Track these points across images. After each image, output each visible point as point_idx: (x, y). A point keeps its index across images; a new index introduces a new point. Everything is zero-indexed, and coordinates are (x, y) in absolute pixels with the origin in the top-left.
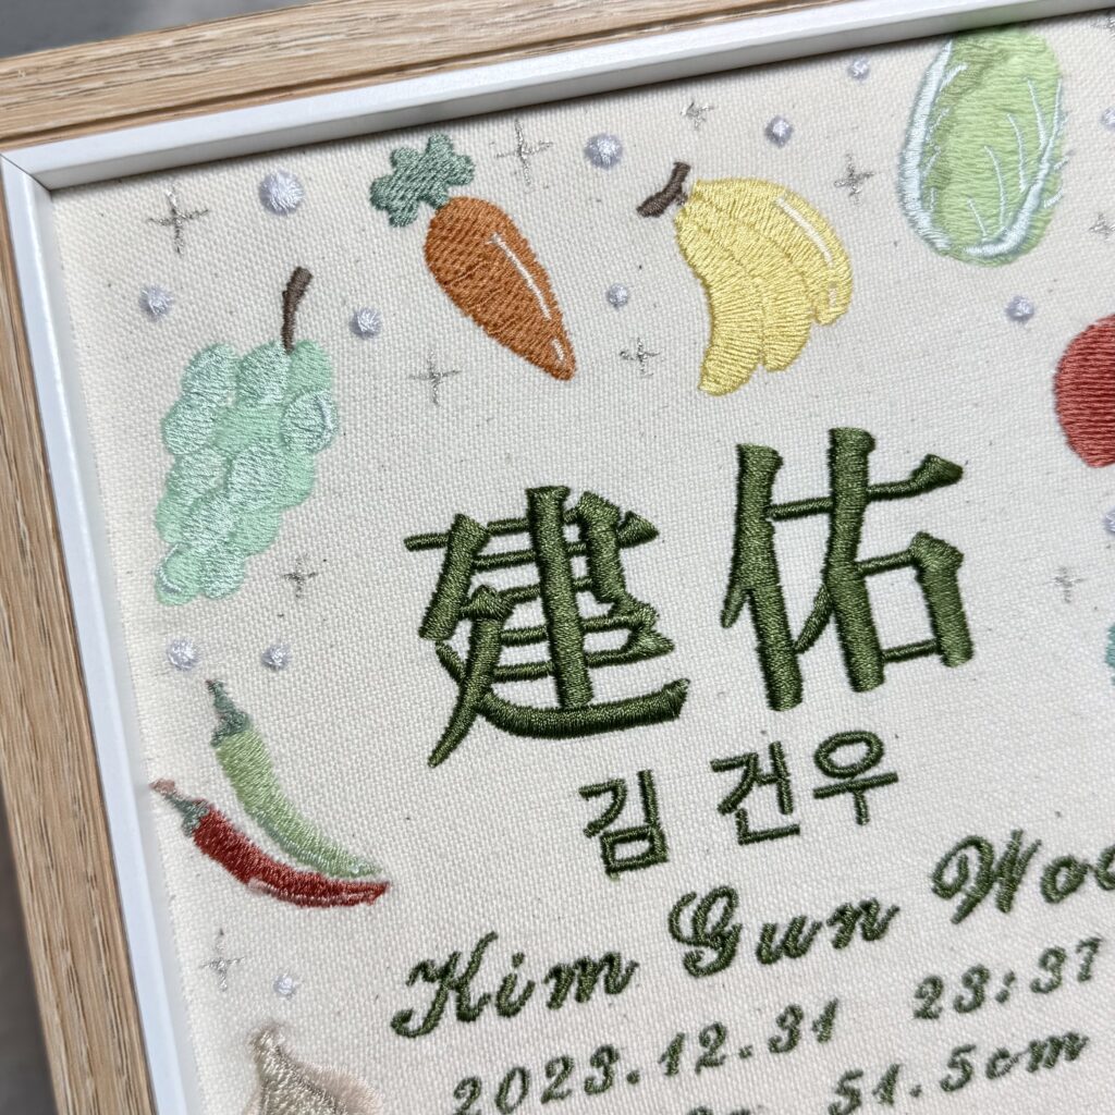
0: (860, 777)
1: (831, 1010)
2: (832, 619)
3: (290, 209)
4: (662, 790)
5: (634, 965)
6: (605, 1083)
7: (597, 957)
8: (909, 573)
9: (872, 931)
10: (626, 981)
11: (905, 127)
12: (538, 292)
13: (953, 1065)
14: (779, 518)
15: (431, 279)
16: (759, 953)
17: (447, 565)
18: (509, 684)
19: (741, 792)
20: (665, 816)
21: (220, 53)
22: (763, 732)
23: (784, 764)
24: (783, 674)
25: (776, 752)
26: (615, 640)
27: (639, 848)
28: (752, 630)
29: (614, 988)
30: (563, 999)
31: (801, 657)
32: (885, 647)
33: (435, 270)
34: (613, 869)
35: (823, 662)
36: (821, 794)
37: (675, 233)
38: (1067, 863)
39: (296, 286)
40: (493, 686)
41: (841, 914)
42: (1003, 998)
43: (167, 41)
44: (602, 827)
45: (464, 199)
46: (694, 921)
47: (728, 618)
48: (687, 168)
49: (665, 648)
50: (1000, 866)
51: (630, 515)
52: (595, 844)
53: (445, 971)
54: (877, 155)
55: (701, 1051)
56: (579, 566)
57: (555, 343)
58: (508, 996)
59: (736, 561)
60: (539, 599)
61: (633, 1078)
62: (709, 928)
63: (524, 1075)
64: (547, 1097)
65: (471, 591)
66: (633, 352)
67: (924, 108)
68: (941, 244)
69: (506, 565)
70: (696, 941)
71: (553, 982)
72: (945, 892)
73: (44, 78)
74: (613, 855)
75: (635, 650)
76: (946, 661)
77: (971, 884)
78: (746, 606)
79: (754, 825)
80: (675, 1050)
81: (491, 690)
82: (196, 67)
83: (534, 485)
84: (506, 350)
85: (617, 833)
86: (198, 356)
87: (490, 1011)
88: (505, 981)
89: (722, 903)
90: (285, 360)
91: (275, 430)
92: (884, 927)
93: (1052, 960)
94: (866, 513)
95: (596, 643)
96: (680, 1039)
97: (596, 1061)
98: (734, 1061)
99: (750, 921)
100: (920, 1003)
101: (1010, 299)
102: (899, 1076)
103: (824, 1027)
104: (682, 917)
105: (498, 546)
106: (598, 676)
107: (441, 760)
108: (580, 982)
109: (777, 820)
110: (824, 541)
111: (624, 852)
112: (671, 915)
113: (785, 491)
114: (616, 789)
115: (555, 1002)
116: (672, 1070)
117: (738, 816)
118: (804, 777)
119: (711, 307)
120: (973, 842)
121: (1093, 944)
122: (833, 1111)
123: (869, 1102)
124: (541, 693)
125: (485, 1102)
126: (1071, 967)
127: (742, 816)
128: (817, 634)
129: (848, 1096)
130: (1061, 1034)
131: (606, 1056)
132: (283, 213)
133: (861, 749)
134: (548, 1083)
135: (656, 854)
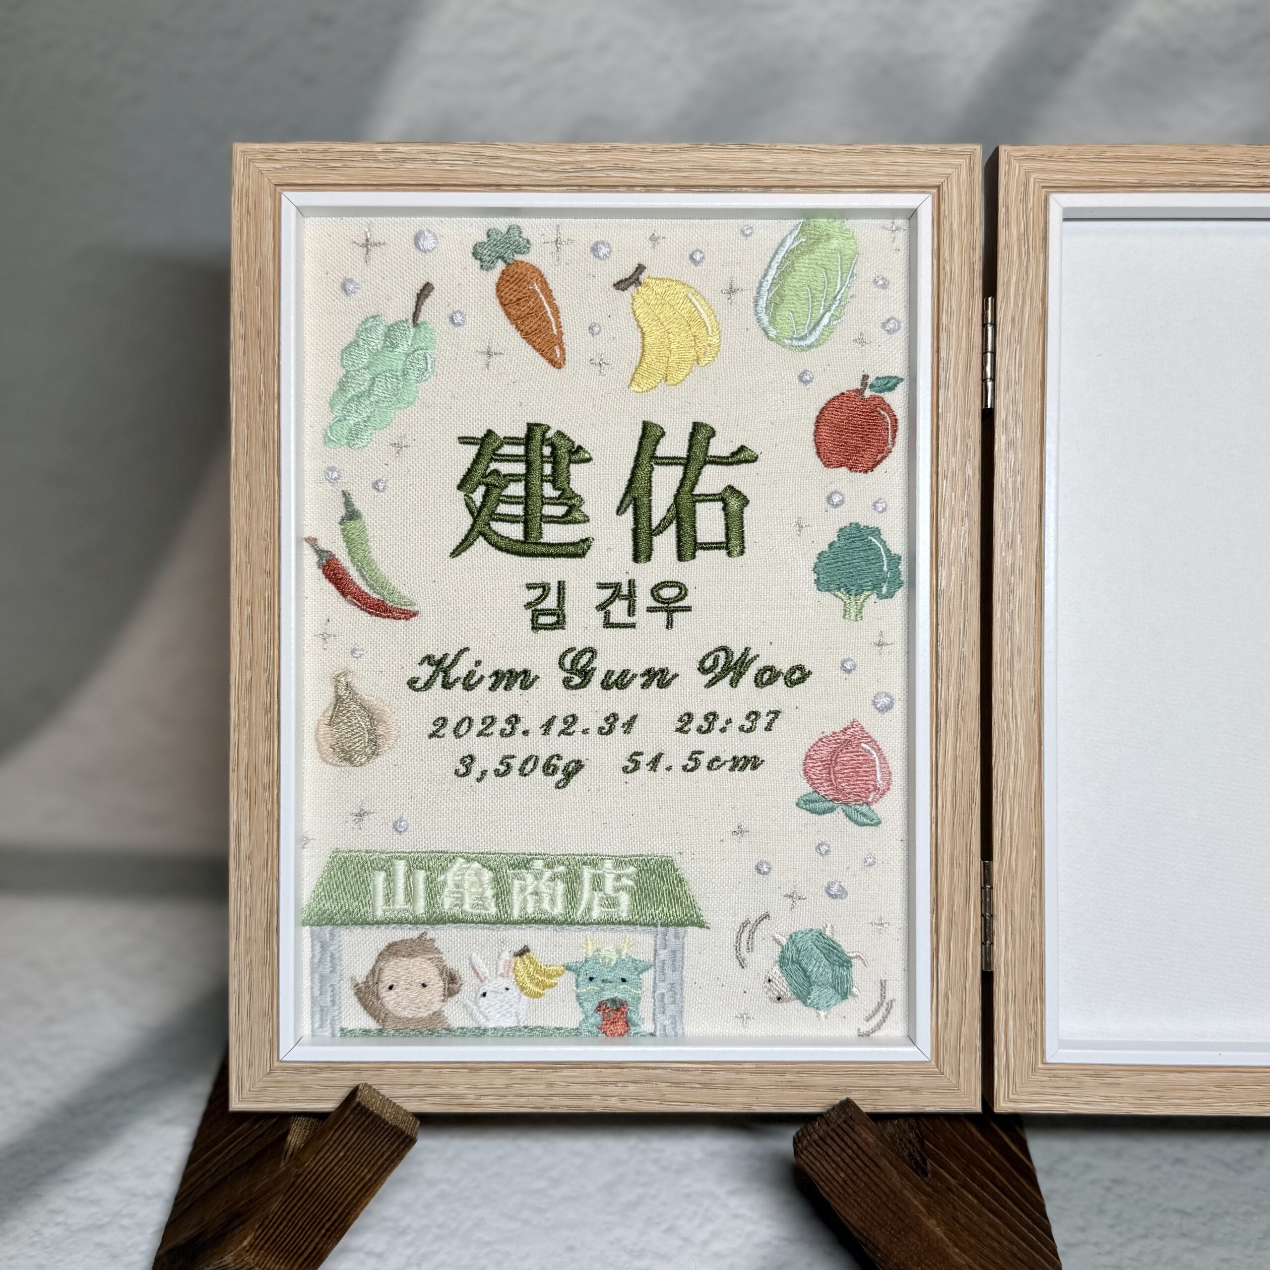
0: (672, 605)
1: (634, 718)
2: (675, 522)
3: (429, 250)
4: (569, 592)
5: (537, 677)
6: (511, 732)
7: (519, 669)
8: (720, 505)
9: (662, 684)
10: (532, 684)
11: (766, 267)
12: (552, 319)
13: (691, 759)
14: (657, 464)
15: (497, 301)
16: (602, 683)
17: (479, 455)
18: (500, 523)
19: (610, 601)
20: (568, 607)
21: (405, 160)
22: (627, 573)
23: (634, 591)
24: (643, 545)
25: (631, 584)
26: (560, 511)
27: (551, 619)
28: (632, 519)
29: (525, 687)
30: (498, 687)
31: (654, 538)
32: (699, 541)
33: (500, 297)
34: (536, 627)
35: (666, 543)
36: (650, 610)
37: (631, 301)
38: (771, 669)
39: (425, 291)
40: (491, 522)
41: (648, 672)
42: (723, 731)
43: (378, 148)
44: (534, 606)
45: (522, 262)
46: (573, 661)
47: (620, 511)
48: (645, 268)
49: (586, 520)
50: (736, 664)
51: (580, 447)
52: (529, 613)
53: (441, 662)
54: (748, 281)
55: (564, 726)
56: (548, 469)
58: (469, 681)
59: (631, 481)
60: (523, 482)
61: (525, 733)
62: (579, 667)
63: (471, 721)
64: (480, 734)
65: (488, 471)
66: (597, 361)
67: (779, 257)
68: (773, 333)
69: (509, 461)
70: (572, 671)
71: (494, 678)
72: (703, 670)
73: (311, 156)
74: (537, 621)
75: (570, 518)
76: (729, 554)
77: (718, 670)
78: (631, 506)
79: (613, 619)
80: (550, 723)
81: (489, 524)
82: (392, 165)
83: (532, 421)
84: (530, 347)
85: (541, 610)
86: (367, 320)
87: (459, 686)
88: (470, 672)
89: (589, 655)
90: (413, 330)
91: (400, 367)
92: (668, 684)
93: (753, 716)
94: (704, 469)
95: (548, 510)
96: (554, 717)
97: (508, 721)
98: (578, 735)
99: (601, 666)
100: (680, 724)
101: (802, 370)
102: (662, 759)
103: (628, 727)
104: (566, 658)
105: (507, 450)
106: (546, 527)
107: (457, 555)
108: (508, 680)
109: (624, 618)
110: (679, 480)
111: (543, 620)
112: (561, 656)
113: (662, 451)
114: (545, 588)
115: (493, 688)
116: (546, 732)
117: (605, 613)
118: (644, 599)
119: (643, 346)
120: (724, 649)
121: (776, 713)
122: (625, 769)
123: (644, 768)
124: (515, 531)
125: (448, 730)
126: (762, 722)
127: (608, 614)
128: (665, 528)
129: (633, 763)
130: (750, 755)
131: (514, 720)
132: (425, 251)
133: (677, 590)
134: (482, 727)
135: (560, 624)
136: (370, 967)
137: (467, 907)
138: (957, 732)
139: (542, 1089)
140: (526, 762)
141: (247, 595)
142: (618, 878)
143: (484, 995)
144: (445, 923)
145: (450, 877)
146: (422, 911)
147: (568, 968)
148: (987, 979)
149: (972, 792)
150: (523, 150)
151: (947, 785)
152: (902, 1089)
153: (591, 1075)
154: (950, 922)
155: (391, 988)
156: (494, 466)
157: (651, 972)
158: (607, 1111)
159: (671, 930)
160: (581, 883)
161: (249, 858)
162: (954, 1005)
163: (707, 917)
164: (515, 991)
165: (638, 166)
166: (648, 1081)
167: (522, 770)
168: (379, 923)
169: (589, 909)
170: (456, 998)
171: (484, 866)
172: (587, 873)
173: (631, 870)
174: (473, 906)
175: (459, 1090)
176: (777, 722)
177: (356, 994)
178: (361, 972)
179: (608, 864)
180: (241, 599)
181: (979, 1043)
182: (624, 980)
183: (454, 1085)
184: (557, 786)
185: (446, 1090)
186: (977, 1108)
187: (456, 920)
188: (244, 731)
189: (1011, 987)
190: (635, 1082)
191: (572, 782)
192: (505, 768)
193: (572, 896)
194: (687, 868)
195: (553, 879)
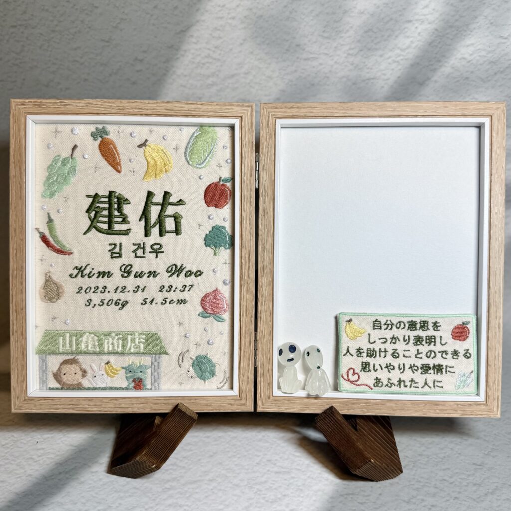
0: (158, 251)
1: (145, 287)
2: (158, 223)
4: (123, 246)
5: (113, 274)
6: (104, 292)
7: (107, 271)
8: (173, 218)
9: (154, 276)
10: (111, 276)
11: (188, 141)
12: (118, 157)
13: (163, 300)
14: (153, 205)
15: (99, 151)
16: (134, 276)
17: (93, 201)
18: (100, 223)
19: (137, 249)
20: (123, 251)
21: (67, 105)
22: (143, 240)
23: (145, 246)
24: (148, 231)
25: (144, 244)
26: (120, 219)
27: (118, 255)
28: (144, 223)
29: (109, 277)
30: (100, 277)
31: (152, 229)
32: (166, 230)
33: (100, 149)
34: (112, 258)
35: (155, 231)
36: (150, 252)
37: (144, 151)
38: (190, 272)
39: (75, 147)
40: (97, 223)
41: (150, 272)
42: (174, 291)
43: (58, 101)
44: (112, 251)
45: (107, 138)
46: (124, 269)
47: (140, 220)
48: (148, 140)
49: (129, 222)
50: (179, 270)
51: (127, 199)
52: (110, 253)
53: (81, 269)
54: (182, 146)
55: (121, 290)
56: (116, 206)
57: (119, 166)
58: (90, 275)
59: (144, 210)
60: (108, 210)
61: (109, 292)
62: (127, 270)
63: (91, 288)
64: (94, 292)
65: (96, 206)
66: (132, 170)
67: (192, 138)
68: (191, 163)
69: (103, 203)
70: (125, 272)
71: (98, 274)
72: (167, 272)
74: (112, 256)
75: (124, 222)
76: (177, 234)
77: (173, 272)
78: (144, 218)
79: (138, 255)
80: (117, 289)
82: (62, 107)
83: (111, 190)
84: (110, 166)
85: (114, 252)
86: (56, 157)
87: (86, 277)
88: (90, 272)
89: (130, 267)
90: (71, 160)
92: (156, 276)
93: (184, 287)
94: (168, 207)
95: (116, 219)
96: (118, 287)
97: (103, 288)
98: (126, 293)
99: (134, 270)
100: (160, 289)
101: (199, 175)
102: (154, 300)
103: (143, 290)
105: (102, 199)
106: (116, 225)
107: (86, 234)
108: (103, 275)
109: (142, 255)
110: (160, 210)
111: (115, 255)
112: (121, 267)
114: (115, 245)
115: (98, 277)
116: (115, 292)
118: (148, 249)
119: (148, 166)
120: (174, 265)
121: (192, 286)
122: (142, 304)
123: (148, 304)
124: (105, 226)
125: (83, 291)
126: (187, 289)
127: (136, 254)
128: (155, 226)
129: (145, 302)
130: (183, 299)
131: (105, 288)
132: (75, 134)
133: (159, 246)
134: (94, 290)
135: (120, 256)
136: (58, 368)
137: (90, 348)
138: (247, 292)
139: (112, 406)
140: (109, 302)
141: (15, 246)
142: (139, 339)
143: (95, 377)
144: (82, 354)
145: (84, 339)
146: (75, 349)
147: (123, 368)
148: (256, 369)
149: (251, 310)
150: (105, 102)
151: (244, 309)
152: (228, 404)
153: (128, 401)
154: (244, 352)
155: (65, 374)
156: (98, 205)
157: (150, 369)
158: (134, 412)
159: (158, 355)
160: (127, 341)
161: (17, 332)
162: (245, 378)
163: (169, 351)
164: (106, 375)
165: (143, 108)
166: (147, 403)
167: (107, 304)
168: (60, 354)
169: (130, 349)
170: (86, 378)
171: (95, 335)
172: (129, 337)
173: (144, 337)
174: (92, 348)
175: (86, 406)
176: (192, 289)
177: (54, 376)
178: (55, 370)
179: (137, 334)
180: (13, 248)
181: (253, 390)
182: (141, 372)
183: (84, 405)
184: (119, 310)
185: (81, 406)
186: (252, 410)
187: (86, 353)
188: (15, 290)
189: (263, 372)
190: (142, 403)
191: (124, 308)
192: (102, 303)
193: (124, 345)
194: (162, 335)
195: (118, 340)
